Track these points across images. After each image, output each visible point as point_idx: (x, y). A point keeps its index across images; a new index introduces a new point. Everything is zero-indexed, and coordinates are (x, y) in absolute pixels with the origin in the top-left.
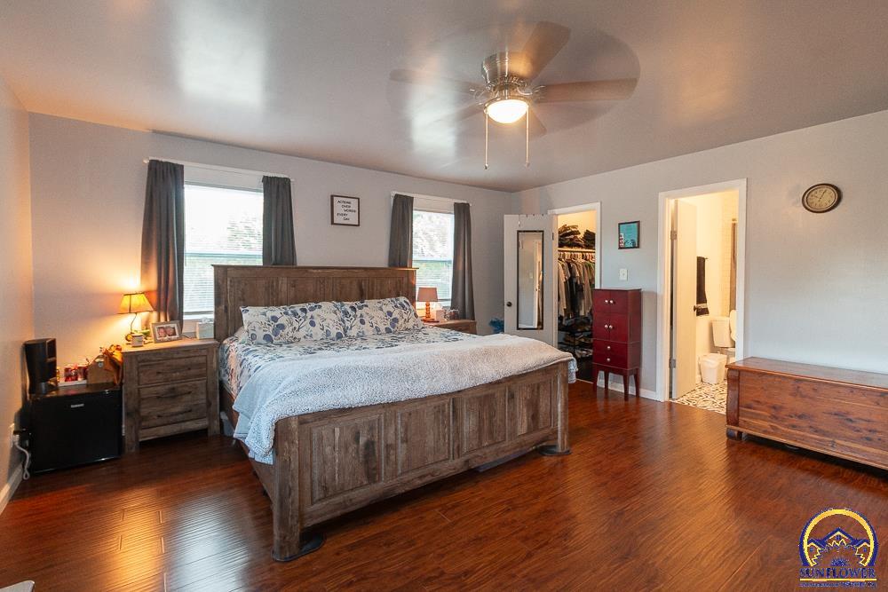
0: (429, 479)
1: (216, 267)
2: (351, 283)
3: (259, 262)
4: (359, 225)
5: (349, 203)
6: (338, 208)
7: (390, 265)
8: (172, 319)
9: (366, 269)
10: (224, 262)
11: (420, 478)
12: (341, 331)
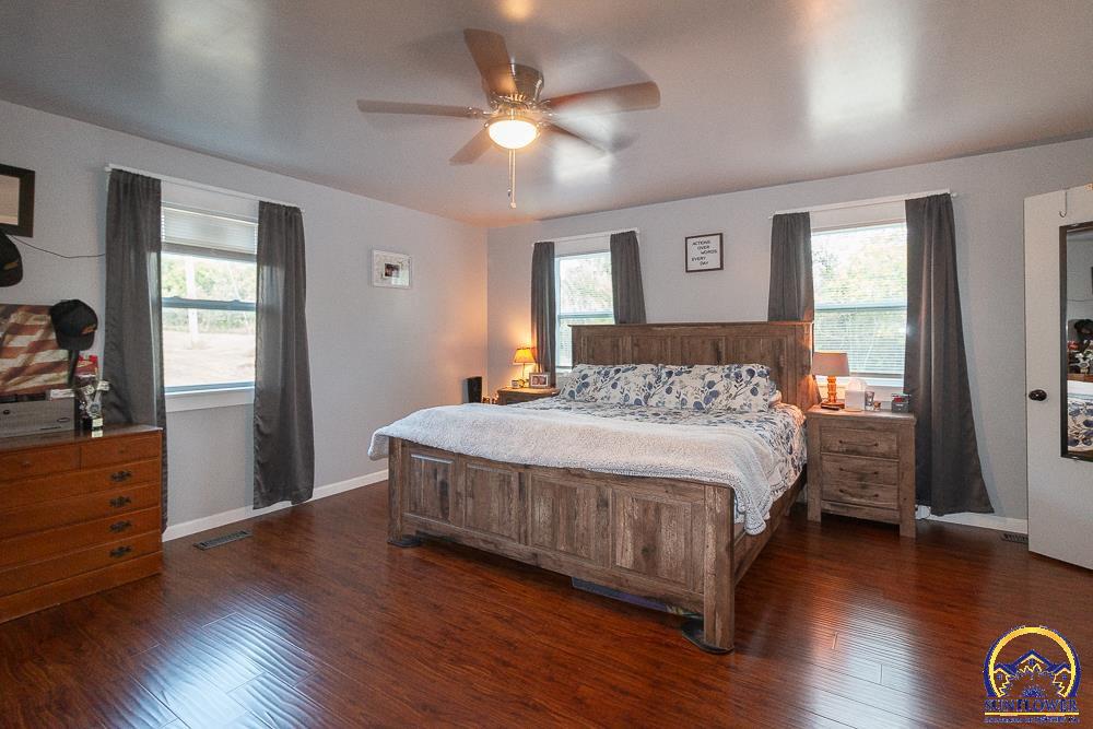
0: (491, 548)
1: (574, 327)
2: (703, 342)
3: (611, 321)
4: (722, 268)
5: (709, 242)
6: (694, 251)
7: (770, 318)
8: (546, 371)
9: (723, 325)
10: (578, 322)
11: (485, 541)
12: (641, 398)
